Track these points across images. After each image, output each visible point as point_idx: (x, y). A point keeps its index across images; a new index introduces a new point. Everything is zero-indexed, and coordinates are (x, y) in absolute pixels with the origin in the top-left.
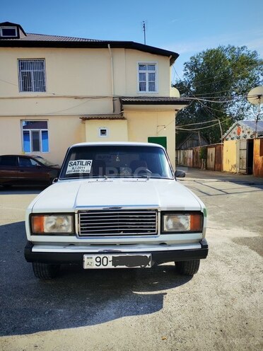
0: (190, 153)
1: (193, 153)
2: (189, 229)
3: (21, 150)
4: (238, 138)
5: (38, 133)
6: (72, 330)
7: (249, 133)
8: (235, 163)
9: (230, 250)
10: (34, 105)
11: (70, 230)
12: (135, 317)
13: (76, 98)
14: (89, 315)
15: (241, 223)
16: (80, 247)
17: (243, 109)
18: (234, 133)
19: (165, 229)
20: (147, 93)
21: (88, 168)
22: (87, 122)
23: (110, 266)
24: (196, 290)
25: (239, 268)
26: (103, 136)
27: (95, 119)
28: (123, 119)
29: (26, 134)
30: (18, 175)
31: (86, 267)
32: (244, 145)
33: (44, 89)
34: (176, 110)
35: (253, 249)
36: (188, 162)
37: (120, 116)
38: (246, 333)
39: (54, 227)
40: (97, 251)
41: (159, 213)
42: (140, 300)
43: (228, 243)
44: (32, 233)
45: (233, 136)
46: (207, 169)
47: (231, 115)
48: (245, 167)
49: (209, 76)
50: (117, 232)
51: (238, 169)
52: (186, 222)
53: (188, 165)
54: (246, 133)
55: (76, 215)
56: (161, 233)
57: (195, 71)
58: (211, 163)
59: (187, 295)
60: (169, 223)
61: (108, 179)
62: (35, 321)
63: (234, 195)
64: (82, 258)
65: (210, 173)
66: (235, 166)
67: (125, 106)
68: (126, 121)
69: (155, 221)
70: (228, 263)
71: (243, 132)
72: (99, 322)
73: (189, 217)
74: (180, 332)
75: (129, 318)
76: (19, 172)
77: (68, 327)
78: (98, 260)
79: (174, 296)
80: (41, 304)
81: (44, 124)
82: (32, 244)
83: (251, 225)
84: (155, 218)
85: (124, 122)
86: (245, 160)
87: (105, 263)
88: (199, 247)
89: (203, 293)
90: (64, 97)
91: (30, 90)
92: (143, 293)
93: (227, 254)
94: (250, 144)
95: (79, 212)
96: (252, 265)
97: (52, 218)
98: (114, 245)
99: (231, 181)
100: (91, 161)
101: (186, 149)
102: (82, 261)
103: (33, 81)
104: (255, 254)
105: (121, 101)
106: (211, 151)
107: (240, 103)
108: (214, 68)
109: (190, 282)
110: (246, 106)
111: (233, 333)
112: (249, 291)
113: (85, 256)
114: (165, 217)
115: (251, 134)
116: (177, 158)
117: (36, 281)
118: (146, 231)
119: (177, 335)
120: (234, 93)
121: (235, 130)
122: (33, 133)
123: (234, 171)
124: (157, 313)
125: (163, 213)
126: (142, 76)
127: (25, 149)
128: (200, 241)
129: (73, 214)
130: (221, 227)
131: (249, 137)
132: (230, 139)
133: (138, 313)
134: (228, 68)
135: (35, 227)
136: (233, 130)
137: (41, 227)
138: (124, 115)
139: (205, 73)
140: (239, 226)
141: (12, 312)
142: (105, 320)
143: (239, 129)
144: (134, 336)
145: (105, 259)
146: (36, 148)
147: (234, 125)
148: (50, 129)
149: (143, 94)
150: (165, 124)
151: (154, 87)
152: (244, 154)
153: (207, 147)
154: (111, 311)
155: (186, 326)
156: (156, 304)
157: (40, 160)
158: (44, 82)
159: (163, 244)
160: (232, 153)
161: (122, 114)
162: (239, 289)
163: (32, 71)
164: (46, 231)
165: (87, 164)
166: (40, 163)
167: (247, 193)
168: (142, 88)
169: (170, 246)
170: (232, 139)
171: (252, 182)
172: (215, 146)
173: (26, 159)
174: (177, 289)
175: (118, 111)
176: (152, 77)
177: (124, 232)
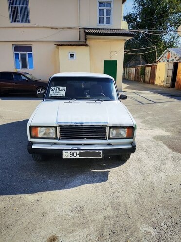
0: (133, 70)
1: (136, 70)
2: (125, 136)
3: (14, 67)
4: (168, 61)
5: (25, 54)
6: (57, 192)
7: (175, 57)
8: (163, 79)
9: (151, 144)
10: (21, 34)
11: (54, 136)
12: (92, 185)
13: (52, 28)
14: (66, 183)
15: (161, 125)
16: (61, 146)
17: (174, 37)
18: (165, 57)
19: (111, 136)
20: (104, 25)
21: (63, 93)
22: (60, 47)
23: (78, 157)
24: (127, 169)
25: (154, 156)
26: (72, 59)
27: (66, 45)
28: (86, 46)
29: (16, 55)
30: (13, 86)
31: (64, 157)
32: (171, 67)
33: (28, 21)
34: (125, 40)
35: (165, 144)
36: (132, 76)
37: (84, 44)
38: (152, 195)
39: (45, 134)
40: (70, 148)
41: (108, 128)
42: (95, 175)
43: (151, 139)
44: (31, 137)
45: (164, 59)
46: (144, 82)
47: (165, 41)
48: (170, 82)
49: (151, 10)
50: (82, 138)
51: (165, 83)
52: (124, 133)
53: (132, 79)
54: (173, 58)
55: (58, 128)
56: (109, 139)
57: (142, 5)
58: (147, 78)
59: (122, 172)
60: (114, 132)
61: (77, 101)
62: (36, 186)
63: (159, 104)
64: (62, 152)
65: (146, 86)
66: (164, 81)
67: (88, 36)
68: (88, 47)
69: (105, 132)
70: (148, 153)
71: (172, 57)
72: (72, 187)
73: (126, 129)
74: (116, 193)
75: (89, 185)
76: (14, 84)
77: (55, 190)
78: (71, 153)
79: (114, 173)
80: (38, 176)
81: (29, 48)
82: (32, 143)
83: (167, 127)
84: (105, 130)
85: (87, 48)
86: (171, 78)
87: (75, 155)
88: (131, 147)
89: (131, 172)
90: (43, 27)
91: (18, 21)
92: (97, 171)
93: (148, 147)
94: (176, 66)
95: (60, 126)
96: (163, 155)
97: (43, 129)
98: (81, 145)
99: (159, 93)
100: (65, 87)
101: (131, 67)
102: (62, 154)
103: (19, 14)
104: (166, 147)
105: (85, 31)
106: (148, 70)
107: (172, 33)
108: (156, 4)
109: (125, 165)
110: (176, 35)
111: (145, 195)
112: (158, 171)
113: (64, 152)
114: (111, 130)
115: (177, 58)
116: (124, 73)
117: (33, 162)
118: (100, 138)
119: (114, 195)
120: (169, 24)
121: (166, 55)
122: (22, 54)
123: (162, 85)
124: (104, 182)
125: (110, 128)
126: (101, 11)
127: (17, 66)
128: (132, 143)
129: (56, 127)
130: (147, 128)
131: (175, 61)
132: (162, 61)
133: (93, 183)
134: (166, 4)
135: (33, 134)
136: (165, 54)
137: (37, 134)
138: (87, 43)
139: (149, 8)
140: (159, 127)
141: (22, 181)
142: (75, 186)
143: (169, 54)
144: (91, 195)
145: (75, 153)
146: (24, 66)
147: (166, 51)
148: (33, 52)
149: (101, 26)
150: (117, 51)
151: (110, 21)
152: (171, 73)
153: (146, 66)
154: (78, 181)
155: (120, 190)
156: (104, 177)
157: (28, 76)
158: (28, 15)
159: (109, 144)
160: (162, 71)
161: (86, 42)
162: (153, 169)
163: (18, 6)
164: (40, 136)
165: (63, 89)
166: (28, 78)
167: (169, 102)
168: (101, 21)
169: (113, 146)
170: (163, 61)
171: (174, 94)
172: (151, 66)
173: (18, 74)
174: (116, 169)
175: (83, 39)
176: (109, 12)
177: (86, 138)
